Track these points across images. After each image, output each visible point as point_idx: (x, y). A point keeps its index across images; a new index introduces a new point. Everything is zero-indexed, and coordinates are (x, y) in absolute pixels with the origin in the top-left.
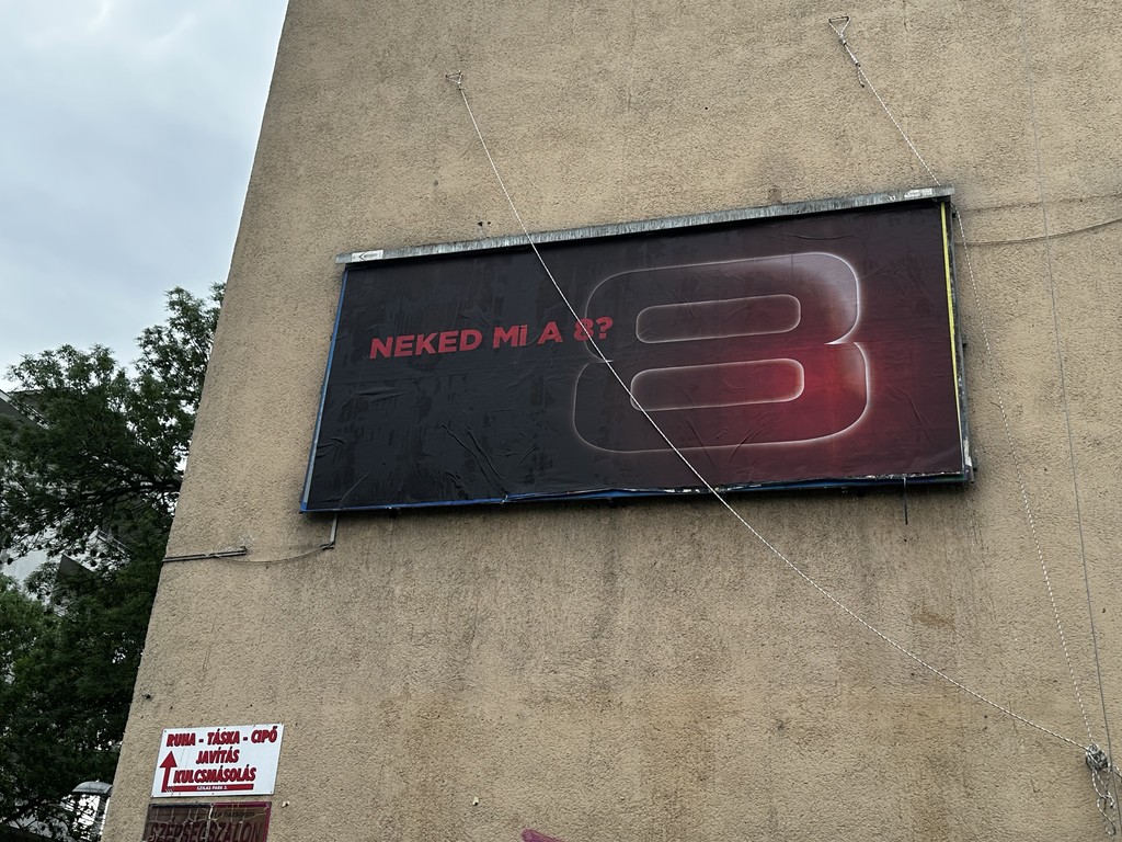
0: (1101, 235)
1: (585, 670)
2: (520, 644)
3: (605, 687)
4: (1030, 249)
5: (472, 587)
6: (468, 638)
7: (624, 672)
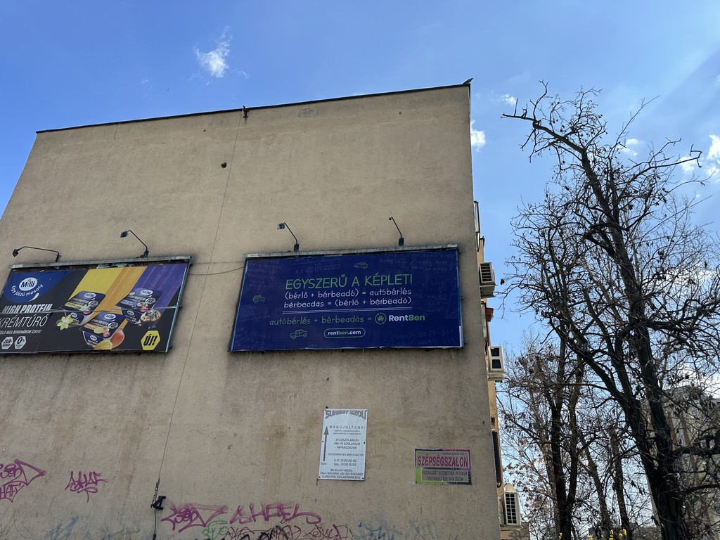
0: (229, 274)
1: (46, 410)
2: (31, 400)
3: (50, 415)
4: (209, 277)
5: (21, 381)
6: (16, 398)
7: (57, 410)
